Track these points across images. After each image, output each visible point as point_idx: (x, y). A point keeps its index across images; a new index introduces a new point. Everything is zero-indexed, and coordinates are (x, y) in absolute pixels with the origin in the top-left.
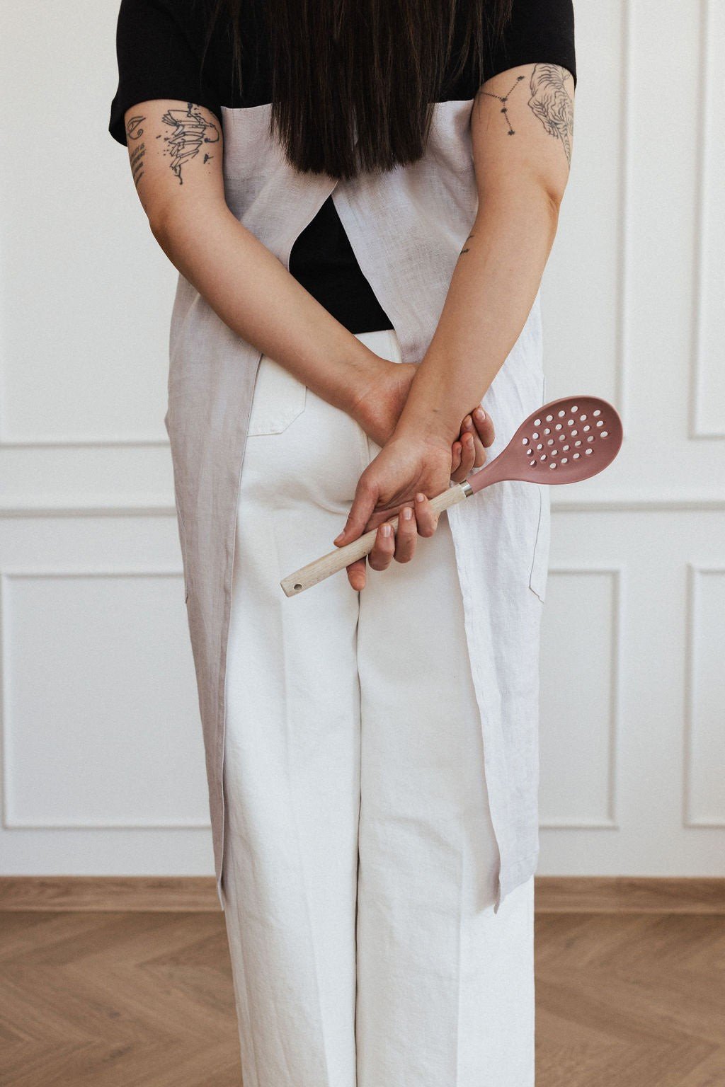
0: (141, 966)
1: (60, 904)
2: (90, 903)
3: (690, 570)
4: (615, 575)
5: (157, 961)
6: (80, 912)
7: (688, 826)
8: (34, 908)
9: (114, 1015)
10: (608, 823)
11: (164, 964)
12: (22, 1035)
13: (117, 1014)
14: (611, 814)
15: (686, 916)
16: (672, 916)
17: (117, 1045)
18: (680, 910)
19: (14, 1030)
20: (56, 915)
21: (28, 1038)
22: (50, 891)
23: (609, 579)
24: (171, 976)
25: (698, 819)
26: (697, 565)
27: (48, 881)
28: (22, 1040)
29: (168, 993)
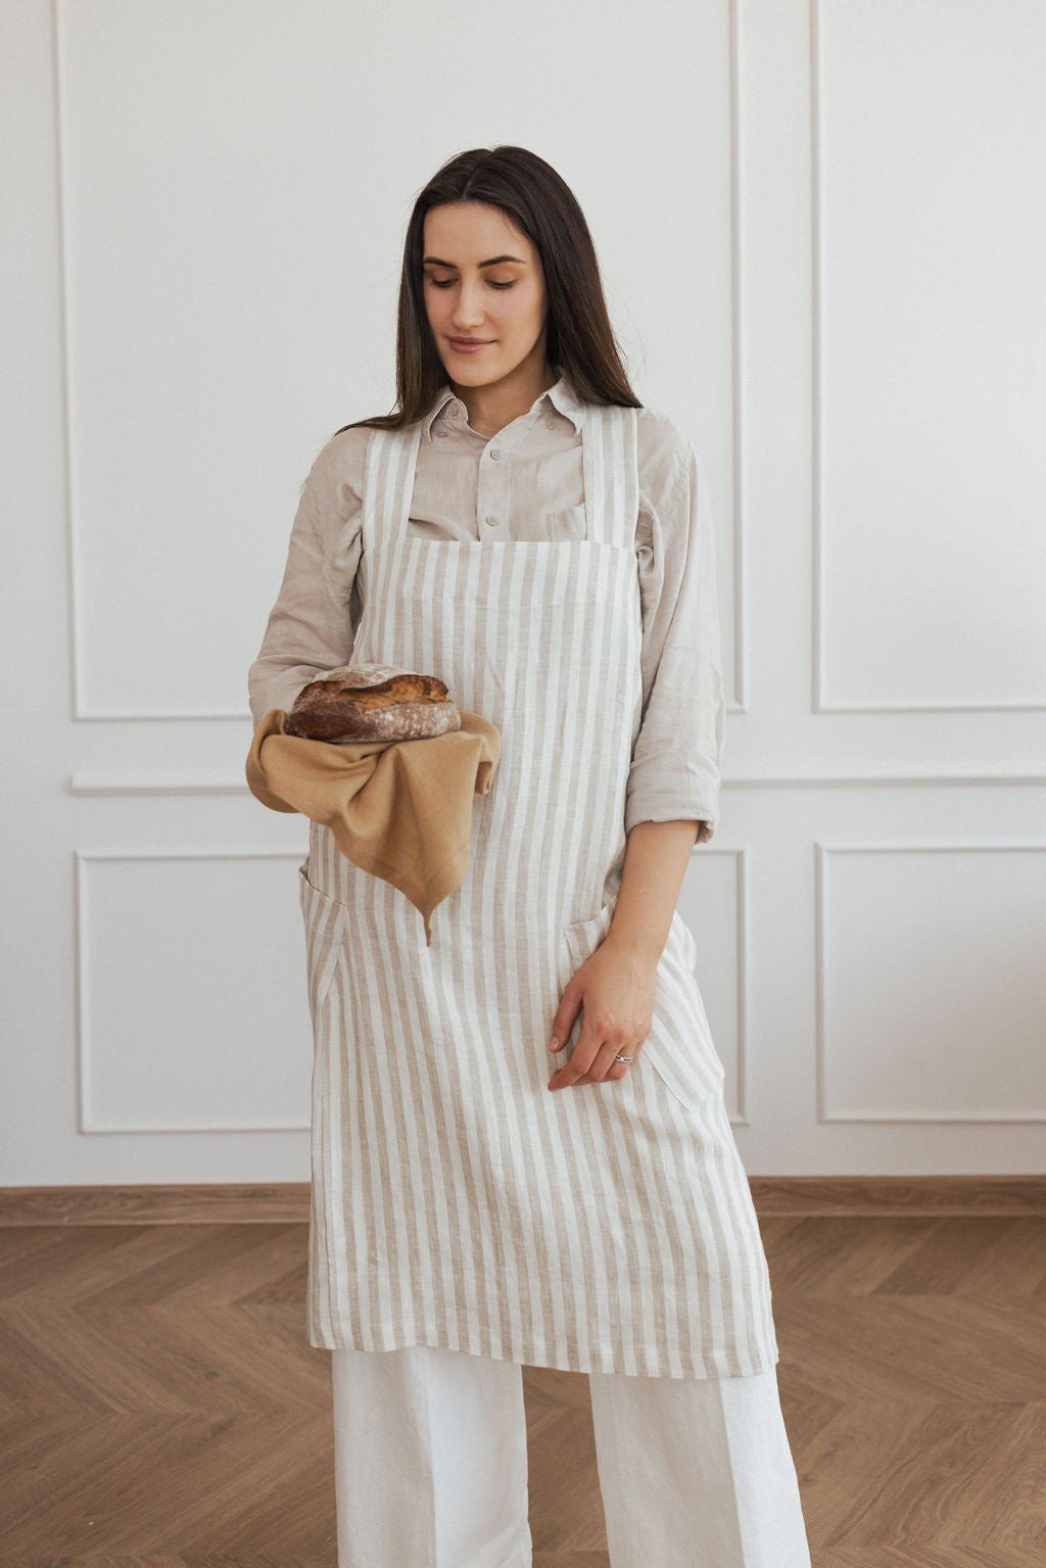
0: (236, 1304)
1: (144, 1217)
2: (175, 1216)
3: (817, 849)
4: (739, 856)
5: (253, 1298)
7: (821, 1121)
8: (114, 1222)
11: (261, 1301)
12: (116, 1407)
13: (214, 1374)
14: (741, 1109)
15: (822, 1219)
16: (808, 1219)
17: (218, 1417)
18: (817, 1213)
19: (109, 1402)
20: (139, 1230)
21: (121, 1410)
22: (131, 1203)
23: (733, 860)
24: (270, 1318)
25: (833, 1114)
26: (825, 844)
27: (129, 1192)
28: (115, 1413)
29: (269, 1343)
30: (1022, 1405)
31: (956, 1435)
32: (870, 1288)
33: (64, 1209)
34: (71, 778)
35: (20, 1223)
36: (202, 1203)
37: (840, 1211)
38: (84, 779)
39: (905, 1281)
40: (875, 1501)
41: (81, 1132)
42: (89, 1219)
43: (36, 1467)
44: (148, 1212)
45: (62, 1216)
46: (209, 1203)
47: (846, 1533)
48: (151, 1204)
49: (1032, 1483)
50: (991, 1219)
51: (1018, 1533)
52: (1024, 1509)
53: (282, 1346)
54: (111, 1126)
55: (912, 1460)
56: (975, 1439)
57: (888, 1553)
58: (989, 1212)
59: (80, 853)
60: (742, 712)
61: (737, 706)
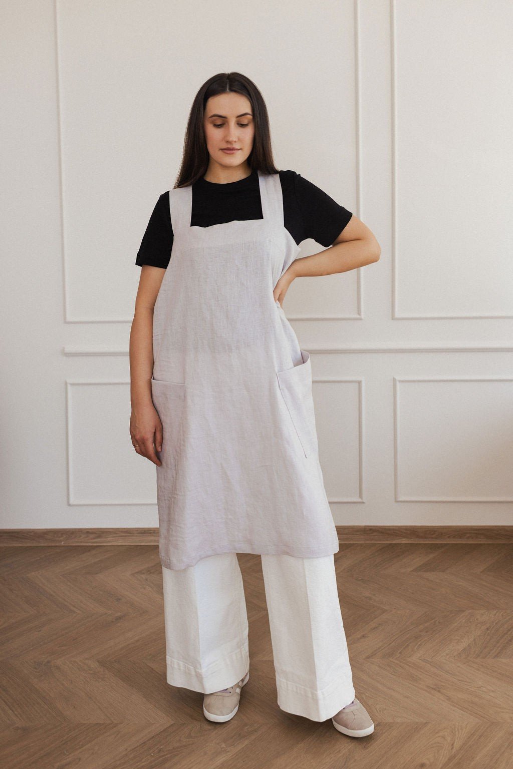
0: (133, 574)
1: (97, 542)
2: (110, 541)
3: (395, 380)
4: (359, 383)
5: (140, 572)
6: (105, 546)
7: (397, 502)
8: (83, 544)
9: (118, 600)
10: (360, 500)
11: (144, 574)
12: (75, 610)
13: (119, 599)
14: (361, 496)
15: (396, 544)
16: (390, 545)
17: (119, 614)
18: (394, 542)
19: (72, 608)
20: (94, 547)
21: (78, 612)
22: (92, 536)
23: (357, 385)
24: (147, 580)
25: (402, 498)
26: (398, 378)
27: (90, 531)
28: (74, 612)
29: (145, 588)
30: (464, 611)
31: (432, 622)
32: (410, 569)
33: (62, 539)
34: (64, 348)
35: (42, 545)
36: (122, 536)
37: (404, 541)
38: (70, 348)
39: (427, 567)
40: (390, 644)
41: (69, 505)
42: (73, 543)
43: (40, 631)
44: (98, 540)
45: (61, 541)
46: (126, 536)
47: (375, 654)
48: (99, 537)
49: (459, 638)
50: (471, 544)
51: (447, 655)
52: (452, 647)
53: (150, 589)
54: (82, 502)
55: (411, 630)
56: (439, 623)
57: (391, 661)
58: (471, 542)
59: (68, 382)
60: (361, 319)
61: (358, 316)
